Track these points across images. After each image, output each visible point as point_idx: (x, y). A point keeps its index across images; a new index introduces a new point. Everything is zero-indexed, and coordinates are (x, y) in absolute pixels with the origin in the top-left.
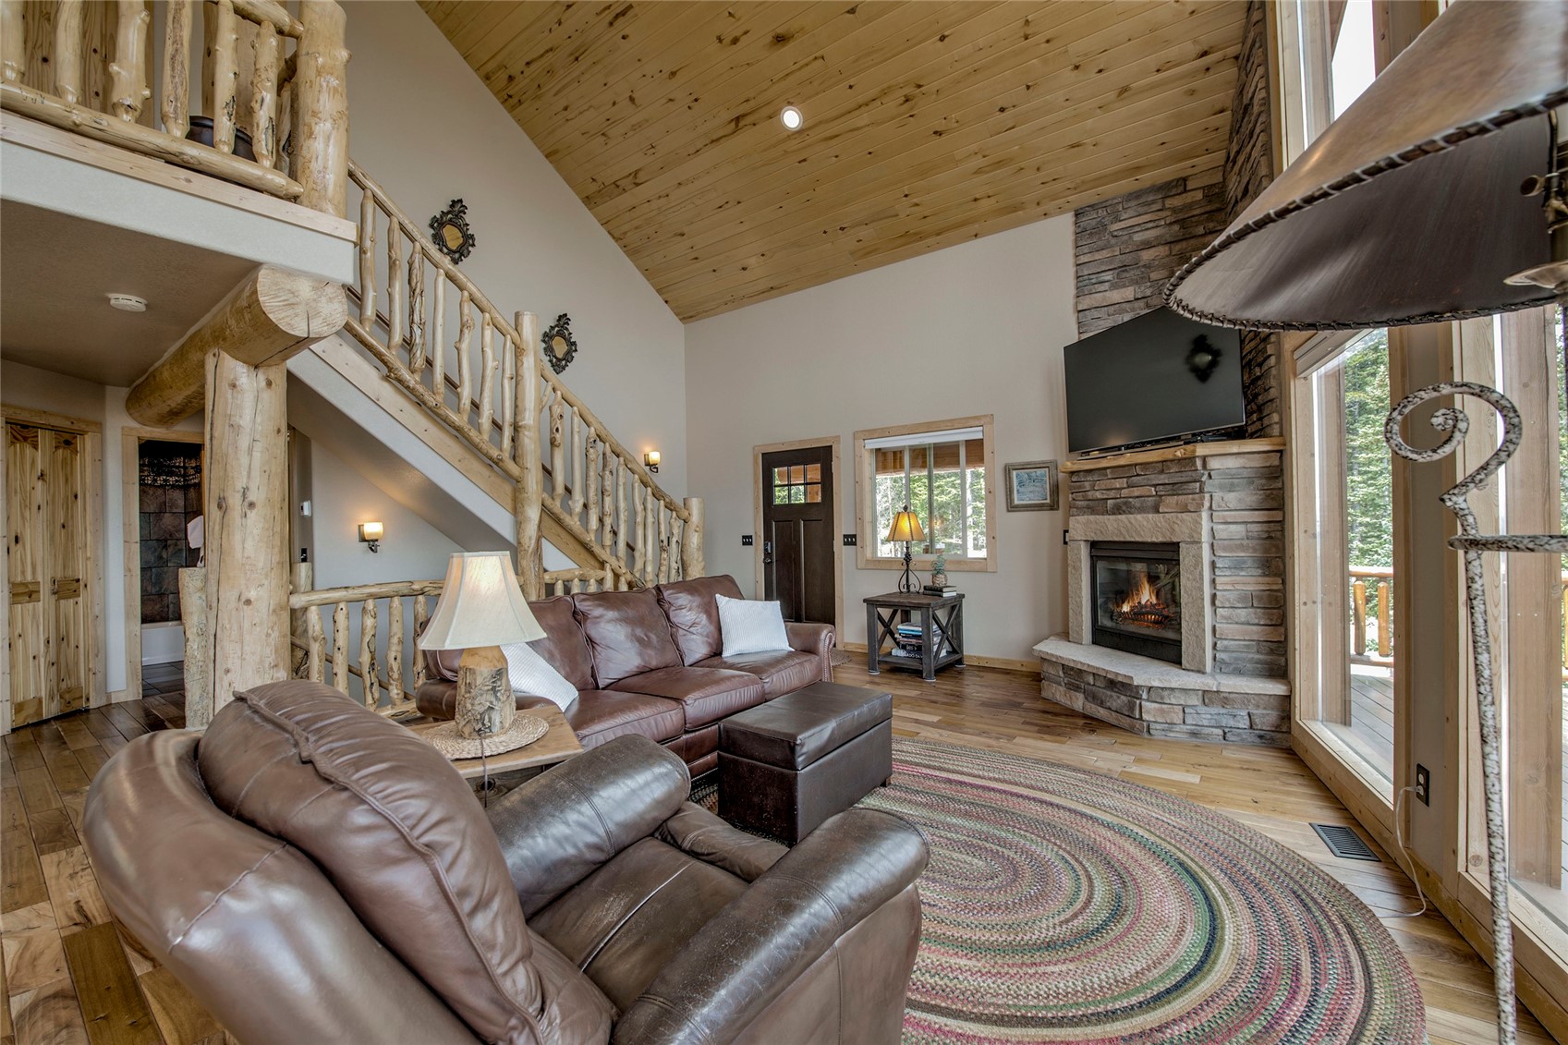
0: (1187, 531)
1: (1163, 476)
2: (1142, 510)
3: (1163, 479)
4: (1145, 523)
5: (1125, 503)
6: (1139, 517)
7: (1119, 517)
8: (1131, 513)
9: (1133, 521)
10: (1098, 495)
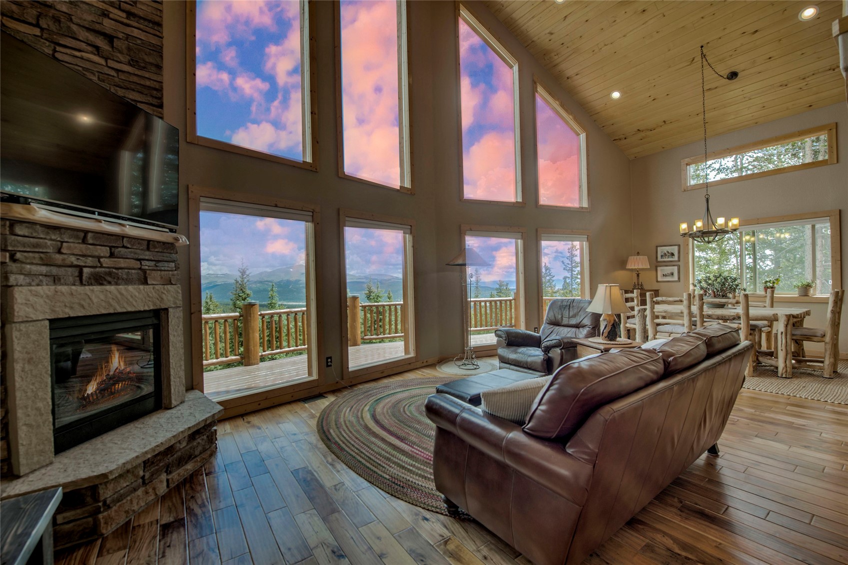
0: (172, 299)
1: (147, 253)
2: (128, 281)
3: (147, 255)
4: (137, 294)
5: (110, 274)
6: (130, 288)
7: (108, 287)
8: (117, 284)
9: (124, 292)
10: (73, 259)
